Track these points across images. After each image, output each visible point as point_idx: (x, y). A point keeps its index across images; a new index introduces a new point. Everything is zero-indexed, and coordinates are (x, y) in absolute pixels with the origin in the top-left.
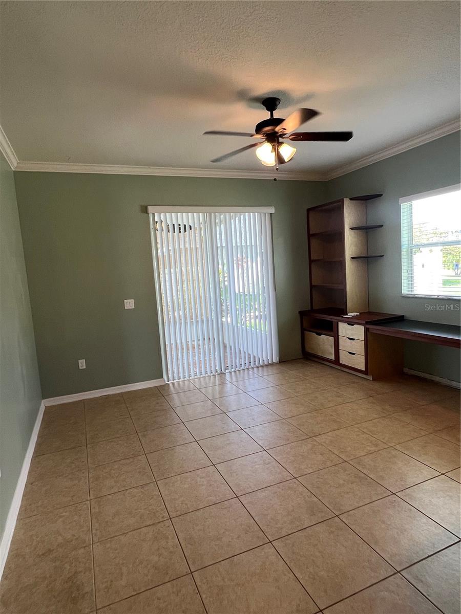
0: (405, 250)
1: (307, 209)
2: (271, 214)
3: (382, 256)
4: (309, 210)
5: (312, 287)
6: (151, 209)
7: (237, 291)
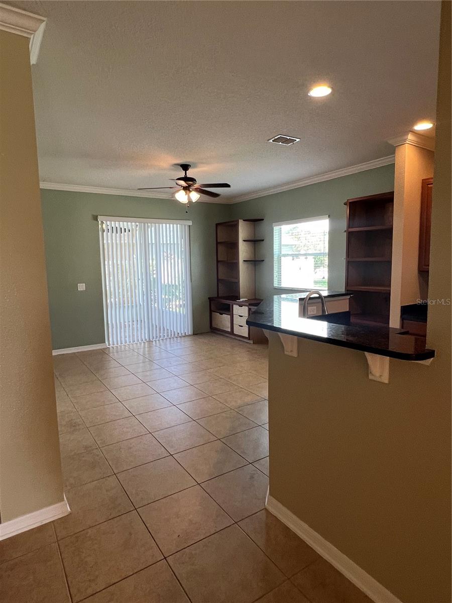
0: (276, 258)
1: (216, 224)
2: (189, 226)
3: (263, 261)
4: (217, 225)
5: (218, 280)
6: (100, 218)
7: (163, 282)
